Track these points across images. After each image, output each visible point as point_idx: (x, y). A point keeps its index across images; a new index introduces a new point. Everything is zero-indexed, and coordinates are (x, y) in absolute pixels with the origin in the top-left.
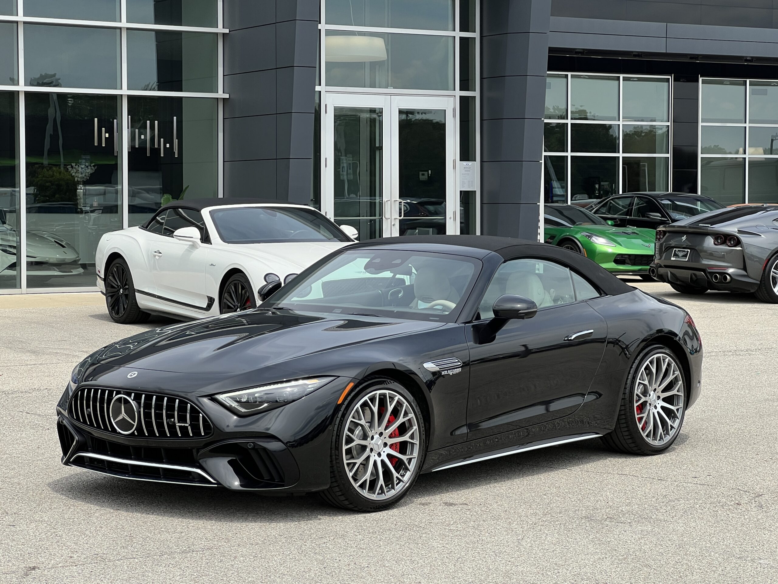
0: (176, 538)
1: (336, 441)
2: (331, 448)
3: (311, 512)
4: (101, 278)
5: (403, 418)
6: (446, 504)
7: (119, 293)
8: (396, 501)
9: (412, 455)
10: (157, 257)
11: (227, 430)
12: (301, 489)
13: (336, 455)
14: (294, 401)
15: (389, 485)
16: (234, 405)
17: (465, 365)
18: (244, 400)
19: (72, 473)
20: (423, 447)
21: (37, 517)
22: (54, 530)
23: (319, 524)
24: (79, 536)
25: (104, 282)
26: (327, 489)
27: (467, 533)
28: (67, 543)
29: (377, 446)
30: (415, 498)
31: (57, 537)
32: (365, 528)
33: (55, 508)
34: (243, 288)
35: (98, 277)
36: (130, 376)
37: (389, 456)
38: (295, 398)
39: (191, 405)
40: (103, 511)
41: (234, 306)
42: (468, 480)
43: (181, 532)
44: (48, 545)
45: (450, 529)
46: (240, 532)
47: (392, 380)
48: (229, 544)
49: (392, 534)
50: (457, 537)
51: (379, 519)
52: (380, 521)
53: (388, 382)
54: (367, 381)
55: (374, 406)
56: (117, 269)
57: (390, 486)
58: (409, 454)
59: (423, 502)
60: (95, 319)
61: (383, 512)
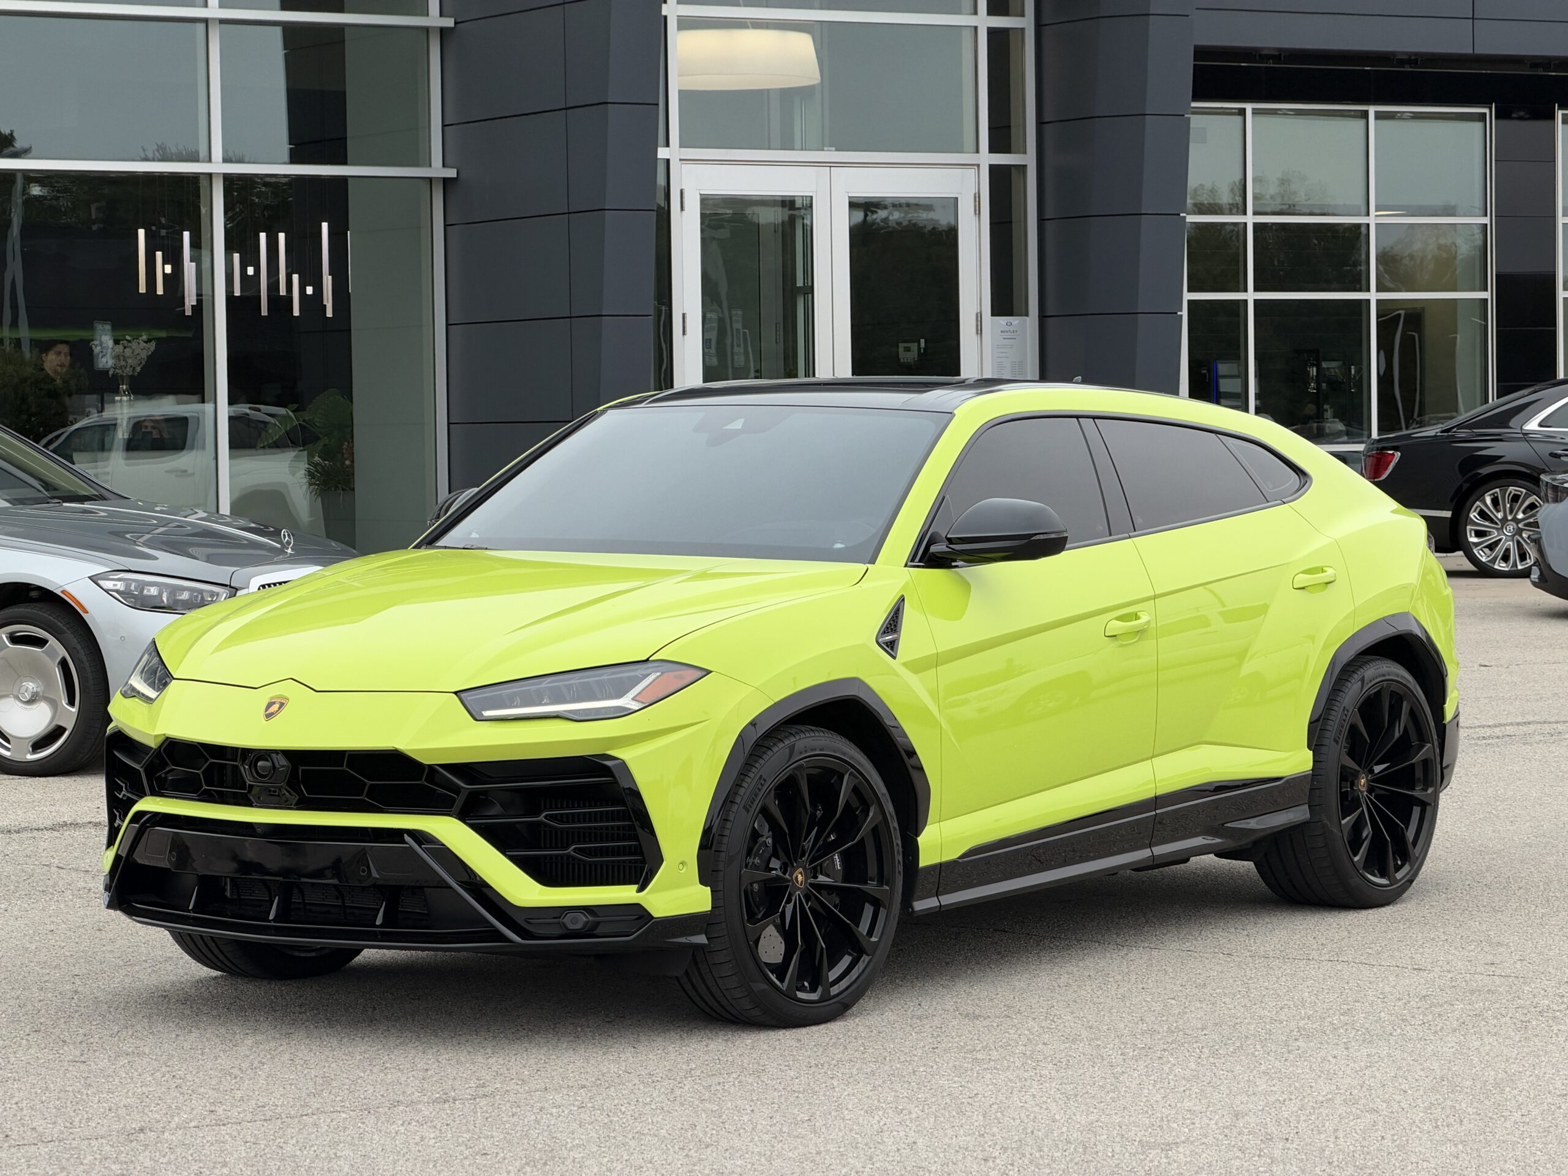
0: (416, 1078)
21: (127, 1047)
24: (220, 1077)
27: (1010, 1064)
31: (175, 1080)
50: (988, 1071)
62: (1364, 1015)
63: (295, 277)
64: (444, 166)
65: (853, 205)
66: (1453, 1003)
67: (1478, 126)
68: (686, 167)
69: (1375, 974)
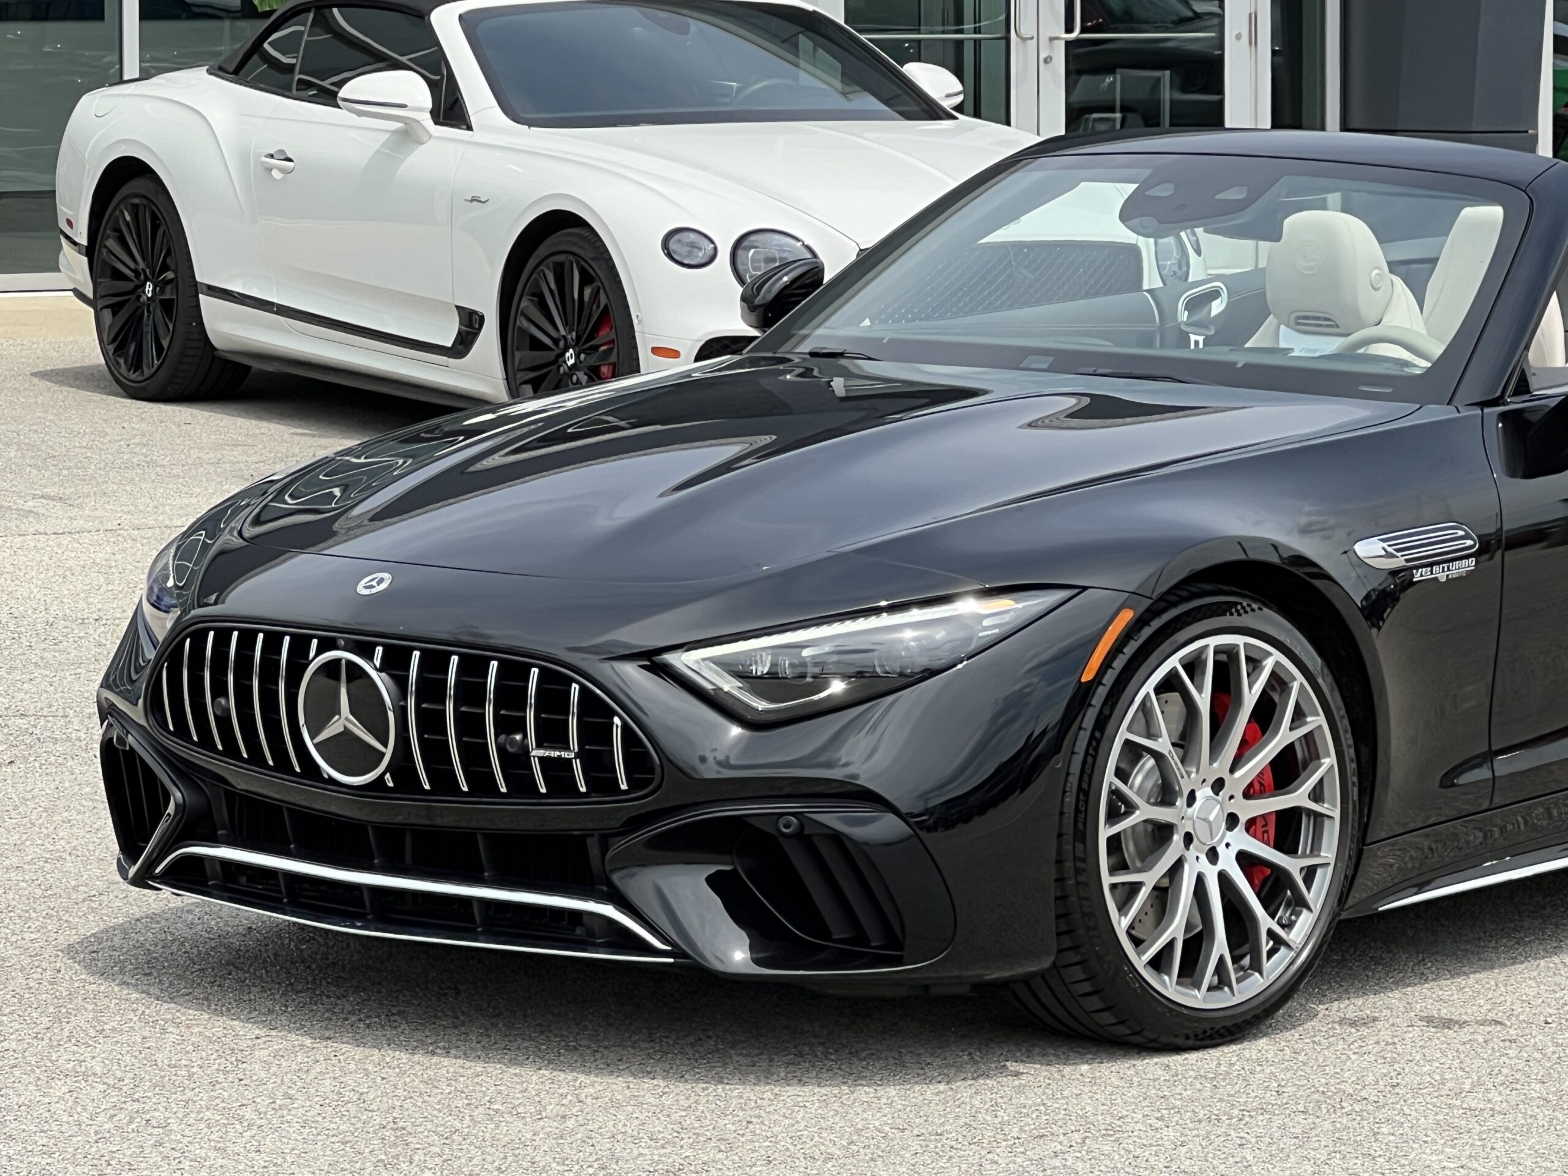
0: (548, 1134)
1: (1077, 811)
2: (1060, 835)
3: (980, 1050)
4: (75, 243)
5: (1291, 729)
6: (1429, 1020)
7: (139, 297)
8: (1265, 1011)
9: (1319, 856)
10: (276, 174)
11: (710, 771)
12: (956, 973)
13: (1076, 859)
14: (930, 673)
15: (1243, 956)
16: (729, 685)
17: (1486, 548)
18: (763, 669)
19: (137, 912)
20: (1353, 826)
21: (64, 1060)
22: (136, 1106)
23: (1020, 1090)
24: (225, 1125)
25: (85, 259)
26: (1042, 975)
27: (1529, 1121)
28: (191, 1148)
29: (1206, 825)
30: (1321, 1003)
31: (150, 1130)
32: (1178, 1103)
33: (114, 1029)
34: (587, 279)
35: (63, 241)
36: (366, 587)
37: (1245, 860)
38: (936, 664)
39: (583, 689)
40: (278, 1044)
41: (556, 341)
42: (1480, 939)
43: (563, 1117)
44: (131, 1155)
45: (1465, 1106)
46: (759, 1117)
47: (1255, 600)
48: (736, 1158)
49: (1276, 1124)
50: (1498, 1135)
51: (1217, 1075)
52: (1224, 1080)
53: (1243, 608)
54: (1174, 605)
55: (1200, 690)
56: (135, 217)
57: (1246, 961)
58: (1308, 852)
59: (1350, 1015)
60: (56, 387)
61: (1225, 1049)
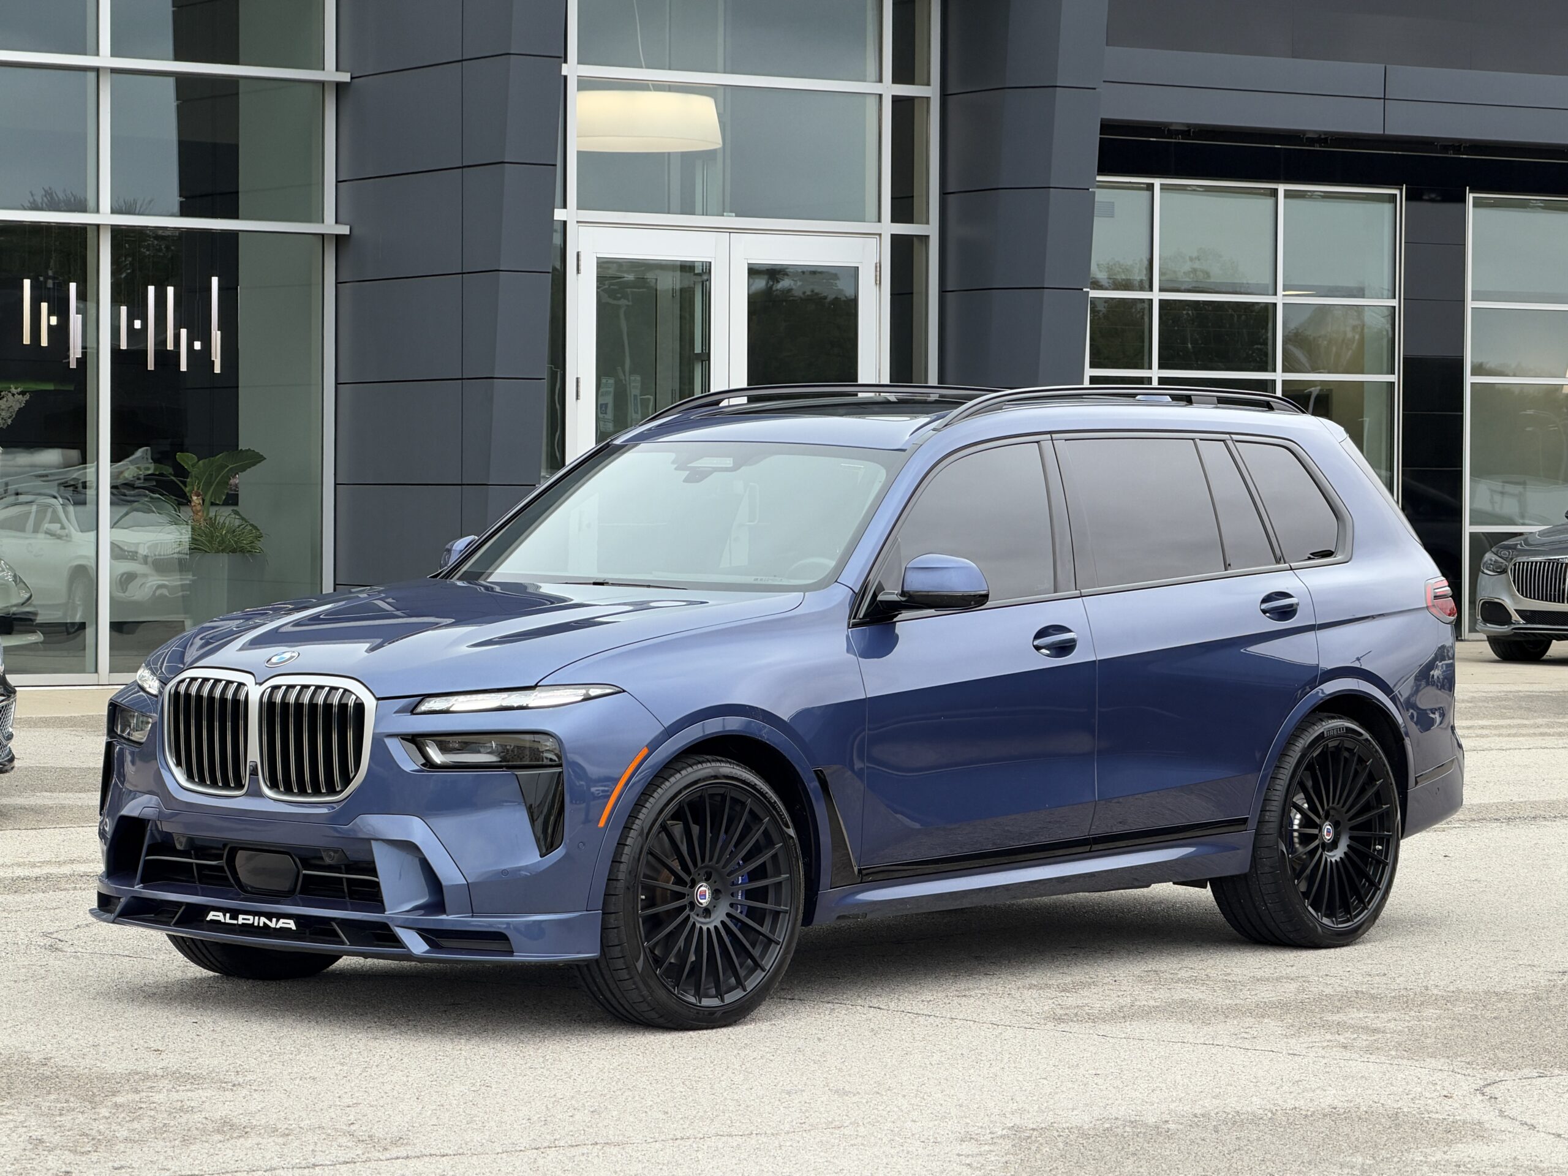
62: (1236, 1099)
63: (184, 332)
64: (336, 222)
65: (753, 271)
66: (1325, 1088)
67: (1387, 207)
68: (583, 229)
69: (1250, 1058)
